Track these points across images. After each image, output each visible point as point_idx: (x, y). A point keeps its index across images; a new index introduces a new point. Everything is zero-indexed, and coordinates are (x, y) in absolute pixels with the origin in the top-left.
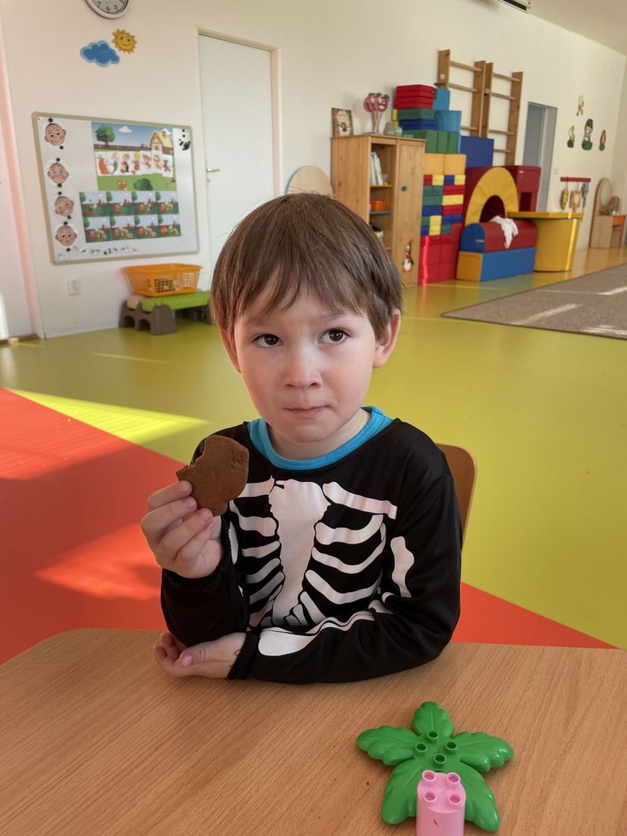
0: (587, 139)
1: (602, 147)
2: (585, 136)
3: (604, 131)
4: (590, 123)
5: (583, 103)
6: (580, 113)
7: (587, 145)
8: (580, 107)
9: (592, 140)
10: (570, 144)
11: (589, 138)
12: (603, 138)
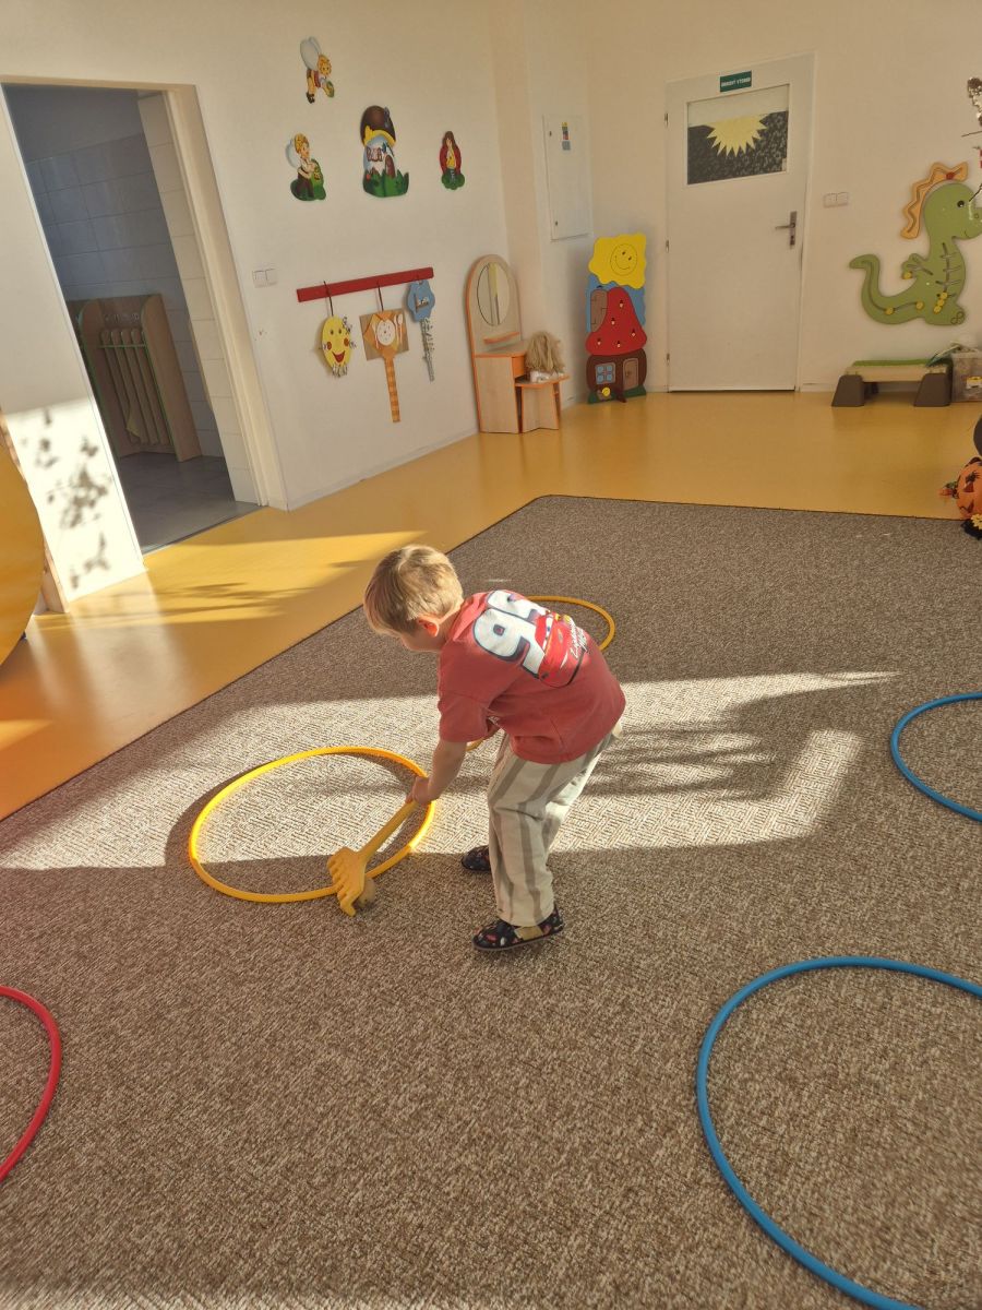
0: (380, 167)
1: (453, 178)
2: (368, 157)
3: (449, 136)
4: (376, 119)
5: (324, 61)
6: (320, 94)
7: (384, 182)
8: (314, 77)
9: (401, 166)
10: (306, 188)
11: (390, 162)
12: (451, 153)
